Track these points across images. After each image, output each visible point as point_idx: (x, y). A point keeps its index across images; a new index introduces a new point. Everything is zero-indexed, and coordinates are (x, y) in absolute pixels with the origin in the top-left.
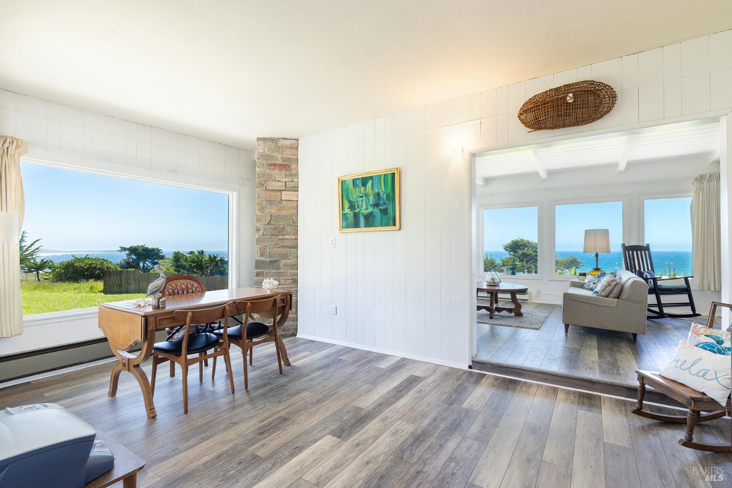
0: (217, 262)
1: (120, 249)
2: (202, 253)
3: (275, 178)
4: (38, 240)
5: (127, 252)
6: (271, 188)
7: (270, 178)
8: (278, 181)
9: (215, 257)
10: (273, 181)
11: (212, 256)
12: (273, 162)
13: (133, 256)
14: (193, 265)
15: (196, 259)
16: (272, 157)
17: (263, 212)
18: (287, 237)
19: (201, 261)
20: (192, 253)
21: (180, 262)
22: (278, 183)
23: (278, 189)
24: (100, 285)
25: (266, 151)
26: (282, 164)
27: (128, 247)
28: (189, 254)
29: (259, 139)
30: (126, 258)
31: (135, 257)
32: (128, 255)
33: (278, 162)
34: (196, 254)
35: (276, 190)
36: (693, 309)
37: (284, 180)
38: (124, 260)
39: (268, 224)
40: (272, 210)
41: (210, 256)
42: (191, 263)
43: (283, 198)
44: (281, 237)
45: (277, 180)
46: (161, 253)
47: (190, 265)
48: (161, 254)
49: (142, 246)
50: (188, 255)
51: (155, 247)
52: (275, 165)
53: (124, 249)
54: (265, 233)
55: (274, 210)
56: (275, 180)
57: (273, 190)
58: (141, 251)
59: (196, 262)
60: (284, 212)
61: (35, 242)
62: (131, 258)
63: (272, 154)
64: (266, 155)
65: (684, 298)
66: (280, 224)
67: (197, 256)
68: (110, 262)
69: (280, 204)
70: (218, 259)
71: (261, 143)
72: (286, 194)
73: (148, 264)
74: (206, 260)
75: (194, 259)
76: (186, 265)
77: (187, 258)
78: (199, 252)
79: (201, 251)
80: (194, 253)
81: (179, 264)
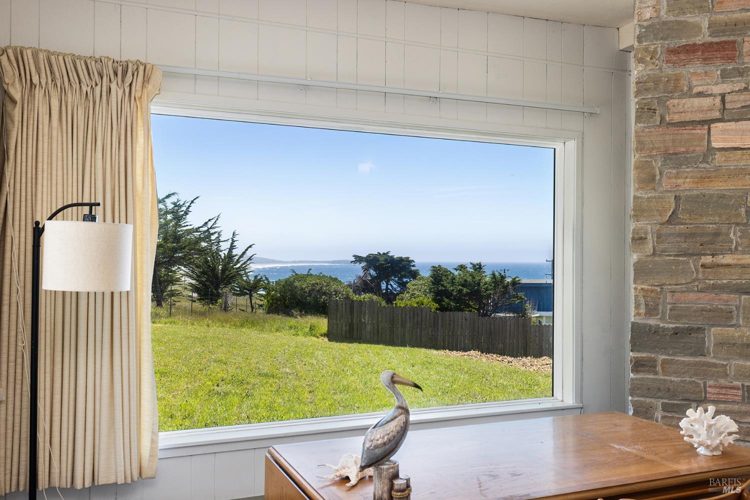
0: (506, 287)
1: (353, 259)
2: (478, 267)
3: (690, 88)
5: (364, 264)
6: (677, 118)
7: (674, 88)
8: (700, 95)
9: (503, 278)
10: (683, 95)
11: (497, 274)
12: (684, 42)
13: (372, 272)
14: (465, 290)
15: (469, 279)
16: (682, 28)
17: (654, 189)
18: (728, 259)
19: (479, 284)
20: (462, 267)
21: (442, 285)
22: (696, 102)
23: (699, 117)
24: (322, 323)
25: (663, 13)
26: (711, 44)
27: (365, 256)
28: (456, 269)
30: (361, 274)
31: (374, 273)
32: (366, 269)
33: (699, 40)
34: (469, 269)
35: (692, 123)
37: (717, 89)
38: (360, 277)
39: (669, 222)
40: (680, 181)
41: (494, 275)
42: (460, 287)
43: (715, 145)
44: (708, 260)
45: (695, 90)
46: (413, 266)
47: (460, 291)
48: (413, 268)
49: (384, 254)
50: (456, 273)
51: (403, 256)
52: (690, 50)
53: (358, 259)
54: (661, 246)
55: (687, 184)
56: (690, 94)
57: (683, 124)
58: (383, 262)
59: (470, 285)
60: (717, 187)
62: (370, 273)
63: (681, 18)
64: (665, 23)
66: (704, 219)
67: (471, 275)
68: (340, 281)
69: (705, 161)
70: (509, 280)
72: (724, 131)
73: (394, 285)
74: (486, 283)
75: (466, 281)
76: (453, 290)
77: (454, 279)
78: (474, 266)
79: (477, 264)
80: (467, 267)
81: (440, 288)
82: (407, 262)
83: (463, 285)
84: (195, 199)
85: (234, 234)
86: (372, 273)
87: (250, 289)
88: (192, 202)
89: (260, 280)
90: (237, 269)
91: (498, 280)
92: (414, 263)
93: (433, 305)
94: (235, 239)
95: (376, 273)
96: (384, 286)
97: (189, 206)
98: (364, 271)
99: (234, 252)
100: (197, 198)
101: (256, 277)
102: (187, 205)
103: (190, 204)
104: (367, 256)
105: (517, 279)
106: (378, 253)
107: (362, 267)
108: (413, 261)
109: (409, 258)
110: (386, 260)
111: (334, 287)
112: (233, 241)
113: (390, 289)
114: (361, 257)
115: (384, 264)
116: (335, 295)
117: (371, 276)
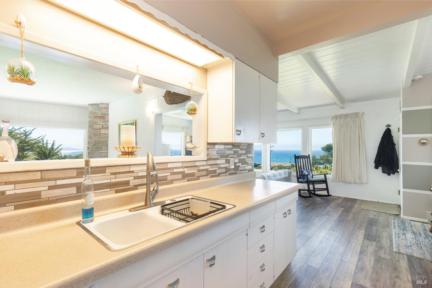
3: (98, 123)
4: (61, 145)
6: (95, 128)
8: (99, 124)
10: (96, 124)
12: (96, 115)
16: (96, 113)
17: (91, 140)
18: (103, 151)
22: (98, 125)
23: (99, 128)
25: (93, 110)
26: (101, 116)
29: (89, 105)
33: (99, 115)
35: (98, 129)
36: (328, 192)
37: (102, 124)
39: (94, 145)
40: (95, 138)
43: (101, 133)
44: (100, 152)
45: (98, 124)
52: (97, 117)
54: (92, 150)
55: (97, 139)
56: (97, 124)
57: (96, 129)
60: (102, 140)
61: (59, 146)
63: (96, 111)
64: (93, 112)
65: (323, 186)
66: (99, 145)
69: (99, 135)
71: (90, 106)
72: (103, 131)
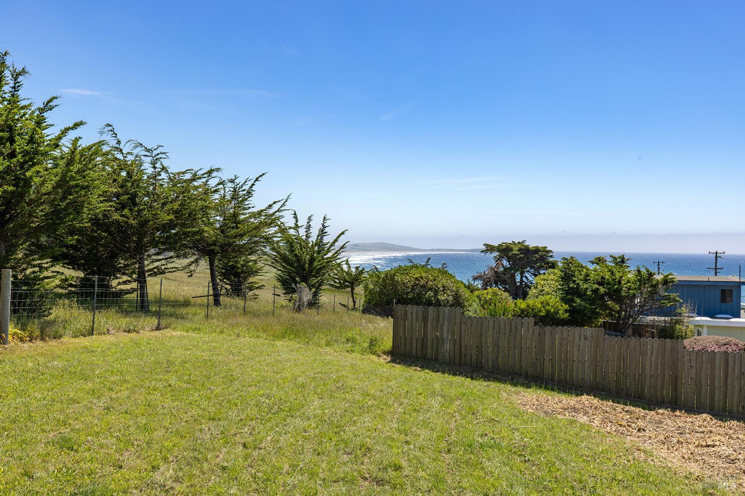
0: (655, 286)
1: (484, 248)
2: (621, 261)
5: (496, 254)
9: (651, 275)
11: (643, 270)
13: (505, 262)
14: (602, 290)
15: (607, 276)
19: (619, 282)
20: (599, 260)
21: (574, 282)
27: (497, 245)
28: (593, 263)
30: (493, 265)
31: (507, 264)
32: (498, 259)
34: (608, 264)
38: (490, 268)
41: (639, 271)
42: (596, 286)
47: (595, 291)
49: (519, 243)
50: (591, 267)
53: (489, 248)
58: (517, 252)
59: (608, 283)
62: (502, 265)
67: (611, 270)
70: (659, 277)
74: (628, 282)
75: (603, 278)
76: (587, 289)
77: (588, 275)
78: (614, 259)
79: (620, 258)
80: (605, 261)
81: (571, 285)
82: (544, 253)
83: (599, 284)
84: (261, 176)
85: (324, 218)
86: (505, 264)
87: (350, 281)
88: (257, 180)
89: (362, 272)
90: (327, 259)
91: (646, 279)
92: (552, 254)
93: (562, 306)
94: (326, 225)
95: (510, 264)
96: (518, 278)
97: (253, 185)
98: (496, 261)
99: (326, 240)
100: (263, 174)
101: (357, 268)
102: (249, 183)
103: (255, 182)
104: (500, 245)
105: (670, 277)
106: (513, 242)
107: (495, 257)
108: (551, 251)
109: (546, 247)
110: (520, 250)
111: (443, 281)
112: (324, 227)
113: (525, 282)
114: (492, 246)
115: (517, 255)
116: (443, 290)
117: (503, 267)
